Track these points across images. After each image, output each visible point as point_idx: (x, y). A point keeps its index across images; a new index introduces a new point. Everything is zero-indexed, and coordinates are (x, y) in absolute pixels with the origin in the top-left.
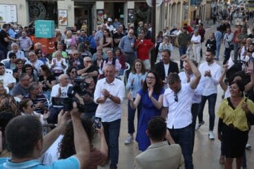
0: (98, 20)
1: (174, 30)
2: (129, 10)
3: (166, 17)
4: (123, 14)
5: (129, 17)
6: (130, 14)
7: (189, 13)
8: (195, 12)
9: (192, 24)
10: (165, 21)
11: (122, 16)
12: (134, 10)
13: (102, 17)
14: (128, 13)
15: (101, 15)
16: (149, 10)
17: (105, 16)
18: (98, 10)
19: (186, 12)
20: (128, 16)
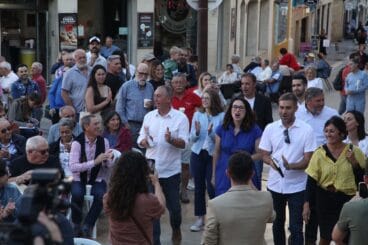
0: (62, 39)
1: (252, 66)
2: (141, 15)
3: (234, 35)
4: (125, 25)
5: (141, 34)
6: (143, 27)
7: (291, 25)
8: (305, 21)
9: (297, 51)
10: (231, 44)
11: (122, 31)
12: (154, 16)
13: (73, 33)
14: (140, 23)
15: (69, 27)
16: (190, 17)
17: (81, 30)
18: (62, 16)
19: (283, 21)
20: (140, 30)
